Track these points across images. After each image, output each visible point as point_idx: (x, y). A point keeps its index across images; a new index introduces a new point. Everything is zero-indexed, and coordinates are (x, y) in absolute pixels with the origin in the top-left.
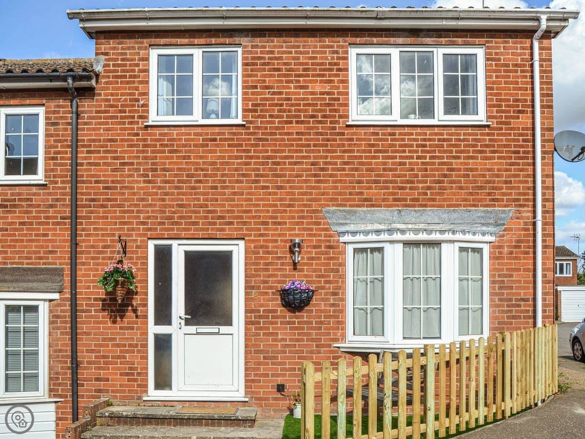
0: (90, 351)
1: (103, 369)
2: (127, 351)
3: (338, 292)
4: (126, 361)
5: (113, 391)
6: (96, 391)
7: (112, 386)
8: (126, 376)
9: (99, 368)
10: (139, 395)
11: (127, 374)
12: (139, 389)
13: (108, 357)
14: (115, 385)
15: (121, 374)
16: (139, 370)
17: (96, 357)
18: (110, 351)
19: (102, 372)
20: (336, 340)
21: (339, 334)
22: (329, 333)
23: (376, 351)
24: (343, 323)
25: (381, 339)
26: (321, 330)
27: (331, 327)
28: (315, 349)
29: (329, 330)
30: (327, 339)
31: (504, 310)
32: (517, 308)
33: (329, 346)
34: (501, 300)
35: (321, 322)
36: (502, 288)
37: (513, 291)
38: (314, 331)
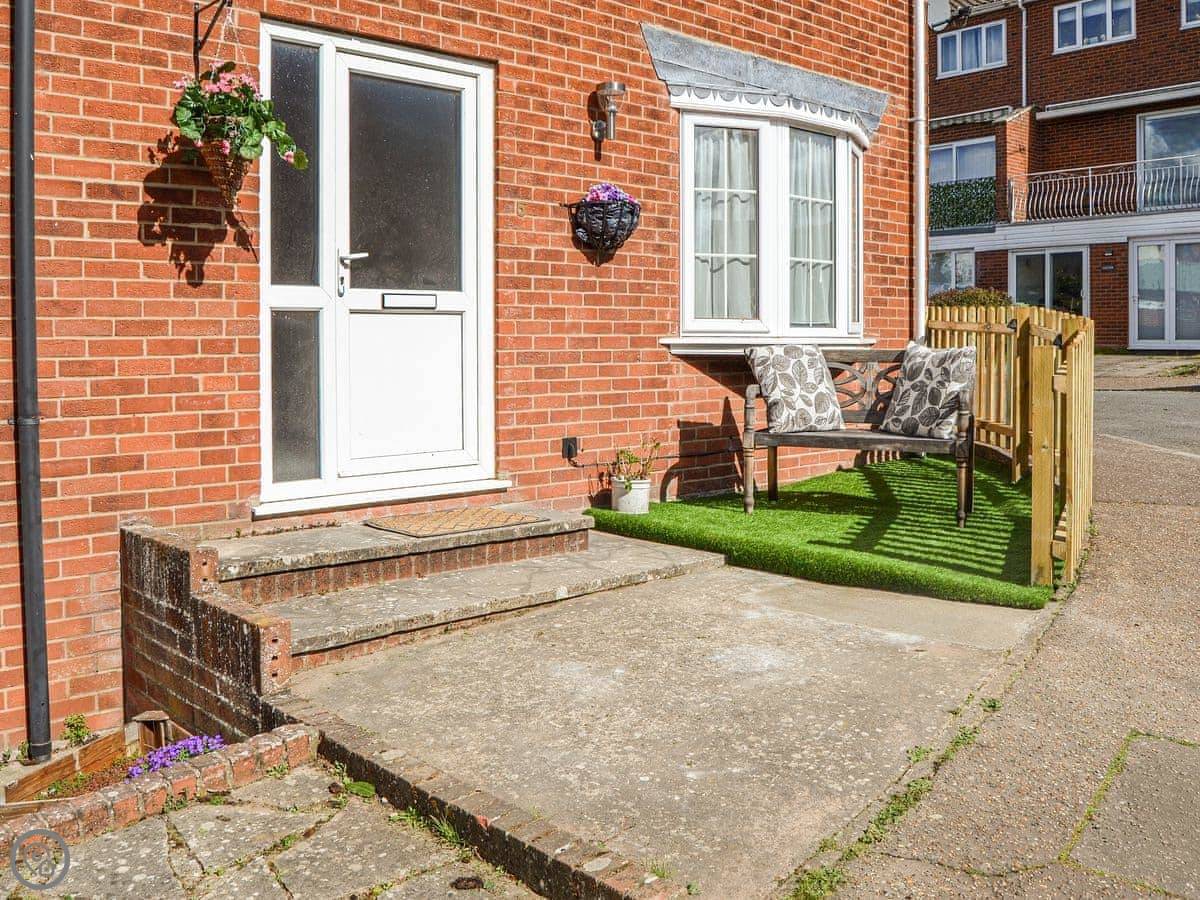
0: (76, 368)
1: (122, 427)
2: (200, 366)
3: (668, 221)
4: (197, 398)
5: (155, 500)
6: (97, 505)
7: (153, 481)
8: (197, 446)
9: (109, 427)
10: (238, 502)
11: (200, 440)
12: (236, 483)
13: (138, 386)
14: (162, 480)
15: (181, 442)
16: (236, 424)
17: (97, 388)
18: (142, 367)
19: (118, 437)
20: (663, 329)
21: (668, 317)
22: (653, 312)
23: (740, 352)
24: (674, 290)
25: (752, 325)
26: (639, 305)
27: (656, 298)
28: (629, 349)
29: (653, 306)
30: (649, 326)
31: (878, 278)
32: (892, 276)
33: (653, 342)
34: (875, 258)
35: (639, 288)
36: (876, 236)
37: (888, 244)
38: (628, 308)
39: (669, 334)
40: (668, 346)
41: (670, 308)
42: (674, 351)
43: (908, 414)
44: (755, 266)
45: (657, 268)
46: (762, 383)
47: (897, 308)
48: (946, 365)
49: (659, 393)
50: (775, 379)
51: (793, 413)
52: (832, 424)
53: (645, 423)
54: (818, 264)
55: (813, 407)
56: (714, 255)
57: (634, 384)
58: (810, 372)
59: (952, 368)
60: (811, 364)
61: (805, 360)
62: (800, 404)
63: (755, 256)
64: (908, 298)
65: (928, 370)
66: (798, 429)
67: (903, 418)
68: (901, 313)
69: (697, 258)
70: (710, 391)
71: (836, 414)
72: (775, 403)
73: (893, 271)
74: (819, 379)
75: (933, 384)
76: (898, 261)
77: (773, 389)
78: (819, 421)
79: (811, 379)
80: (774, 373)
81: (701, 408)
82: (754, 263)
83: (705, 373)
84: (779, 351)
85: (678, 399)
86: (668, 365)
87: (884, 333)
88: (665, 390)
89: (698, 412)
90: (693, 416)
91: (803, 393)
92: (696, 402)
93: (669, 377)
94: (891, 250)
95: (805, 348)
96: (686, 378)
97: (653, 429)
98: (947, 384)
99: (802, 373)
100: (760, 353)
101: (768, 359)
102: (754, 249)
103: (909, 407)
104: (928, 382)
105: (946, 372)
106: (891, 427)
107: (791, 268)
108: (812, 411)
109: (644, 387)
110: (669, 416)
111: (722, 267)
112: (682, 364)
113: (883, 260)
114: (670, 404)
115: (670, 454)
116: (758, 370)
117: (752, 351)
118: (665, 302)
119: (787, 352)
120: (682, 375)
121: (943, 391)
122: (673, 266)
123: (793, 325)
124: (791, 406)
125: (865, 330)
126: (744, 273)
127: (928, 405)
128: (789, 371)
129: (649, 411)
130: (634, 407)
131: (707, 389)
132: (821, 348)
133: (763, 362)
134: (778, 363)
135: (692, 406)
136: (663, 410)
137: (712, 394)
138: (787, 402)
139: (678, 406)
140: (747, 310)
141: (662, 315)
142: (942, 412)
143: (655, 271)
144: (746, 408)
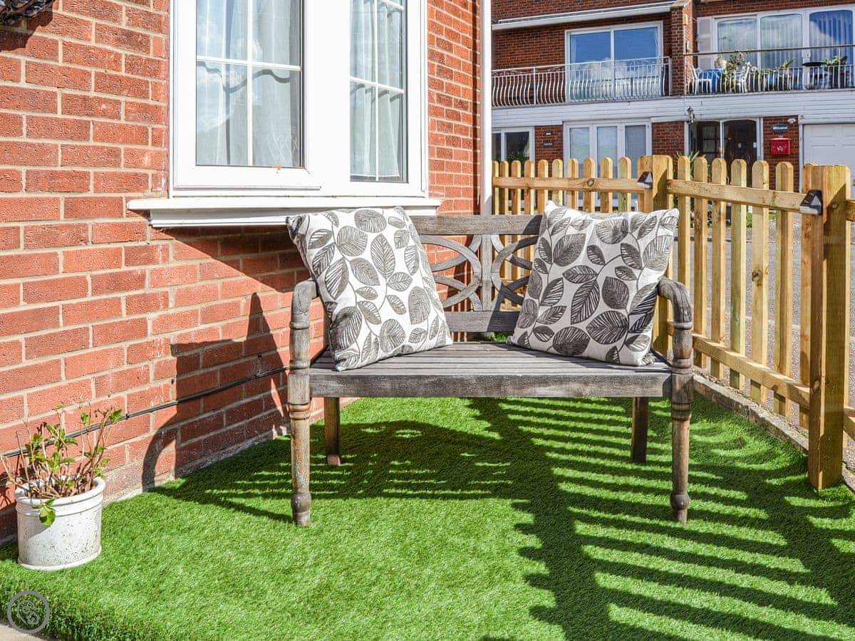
20: (136, 183)
21: (147, 160)
22: (114, 153)
23: (279, 220)
24: (158, 114)
25: (293, 177)
26: (86, 138)
27: (122, 127)
28: (62, 221)
29: (114, 141)
30: (106, 177)
31: (443, 124)
32: (457, 123)
33: (115, 207)
34: (440, 99)
35: (87, 105)
36: (441, 71)
37: (453, 83)
38: (59, 143)
39: (149, 192)
40: (146, 213)
41: (150, 147)
42: (157, 222)
43: (564, 322)
44: (297, 83)
45: (123, 73)
46: (321, 279)
47: (461, 162)
48: (628, 240)
49: (129, 299)
50: (344, 271)
51: (377, 329)
52: (435, 340)
53: (101, 357)
54: (386, 92)
55: (407, 314)
56: (231, 61)
57: (77, 287)
58: (399, 254)
59: (642, 244)
60: (400, 241)
61: (389, 233)
62: (387, 313)
63: (297, 68)
64: (472, 151)
65: (592, 248)
66: (385, 355)
67: (556, 327)
68: (465, 168)
69: (200, 64)
70: (224, 285)
71: (440, 323)
72: (346, 315)
73: (458, 117)
74: (412, 265)
75: (607, 272)
76: (462, 104)
77: (340, 291)
78: (416, 336)
79: (401, 266)
80: (343, 259)
81: (209, 316)
82: (297, 79)
83: (214, 257)
84: (347, 220)
85: (166, 305)
86: (146, 248)
87: (450, 192)
88: (140, 292)
89: (204, 322)
90: (197, 332)
91: (391, 292)
92: (198, 307)
93: (149, 268)
94: (455, 90)
95: (388, 214)
96: (180, 268)
97: (119, 364)
98: (636, 272)
99: (385, 257)
100: (317, 223)
101: (330, 233)
102: (297, 59)
103: (563, 309)
104: (596, 268)
105: (631, 252)
106: (533, 341)
107: (352, 92)
108: (404, 321)
109: (96, 291)
110: (150, 338)
111: (245, 83)
112: (173, 243)
113: (448, 101)
114: (151, 317)
115: (152, 405)
116: (312, 255)
117: (300, 221)
118: (141, 137)
119: (360, 220)
120: (173, 263)
121: (631, 284)
122: (155, 73)
123: (354, 178)
124: (372, 317)
125: (430, 188)
126: (281, 93)
127: (603, 308)
128: (367, 255)
129: (106, 334)
130: (75, 331)
131: (219, 283)
132: (409, 213)
133: (323, 240)
134: (349, 243)
135: (194, 313)
136: (139, 328)
137: (229, 290)
138: (365, 310)
139: (167, 316)
140: (286, 156)
141: (134, 158)
142: (633, 320)
143: (120, 79)
144: (293, 329)
